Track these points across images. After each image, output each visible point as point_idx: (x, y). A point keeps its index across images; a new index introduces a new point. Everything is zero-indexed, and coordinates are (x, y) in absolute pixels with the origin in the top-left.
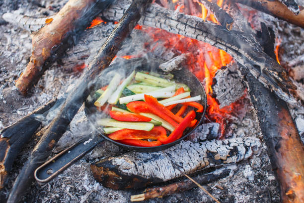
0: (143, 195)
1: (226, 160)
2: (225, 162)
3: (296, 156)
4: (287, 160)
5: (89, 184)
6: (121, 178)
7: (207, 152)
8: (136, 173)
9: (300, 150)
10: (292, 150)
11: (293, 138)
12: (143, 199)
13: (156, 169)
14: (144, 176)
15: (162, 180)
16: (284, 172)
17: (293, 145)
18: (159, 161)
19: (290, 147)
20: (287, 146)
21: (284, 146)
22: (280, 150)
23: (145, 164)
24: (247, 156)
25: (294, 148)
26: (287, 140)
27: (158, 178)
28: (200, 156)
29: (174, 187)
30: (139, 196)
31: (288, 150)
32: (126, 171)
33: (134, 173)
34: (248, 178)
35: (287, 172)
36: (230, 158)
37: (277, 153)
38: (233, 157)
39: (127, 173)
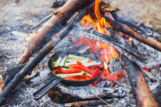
0: (71, 104)
1: (112, 94)
2: (112, 95)
3: (145, 89)
4: (140, 90)
5: (45, 99)
6: (61, 95)
7: (103, 90)
8: (69, 93)
9: (146, 87)
10: (142, 86)
11: (143, 82)
12: (70, 106)
13: (79, 93)
14: (72, 95)
15: (81, 98)
16: (139, 96)
17: (143, 84)
18: (80, 90)
19: (141, 85)
20: (140, 84)
21: (139, 85)
22: (137, 87)
23: (73, 91)
24: (123, 95)
25: (144, 86)
26: (140, 82)
27: (79, 97)
28: (100, 91)
29: (87, 102)
30: (69, 104)
31: (140, 86)
32: (64, 91)
33: (68, 92)
34: (123, 105)
35: (140, 96)
36: (115, 93)
37: (136, 88)
38: (116, 93)
39: (64, 92)
